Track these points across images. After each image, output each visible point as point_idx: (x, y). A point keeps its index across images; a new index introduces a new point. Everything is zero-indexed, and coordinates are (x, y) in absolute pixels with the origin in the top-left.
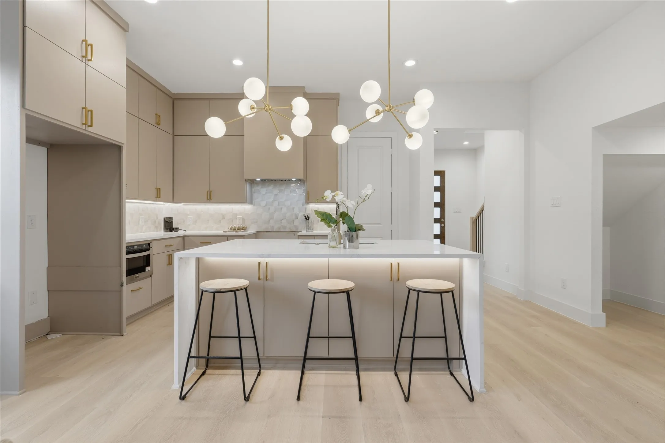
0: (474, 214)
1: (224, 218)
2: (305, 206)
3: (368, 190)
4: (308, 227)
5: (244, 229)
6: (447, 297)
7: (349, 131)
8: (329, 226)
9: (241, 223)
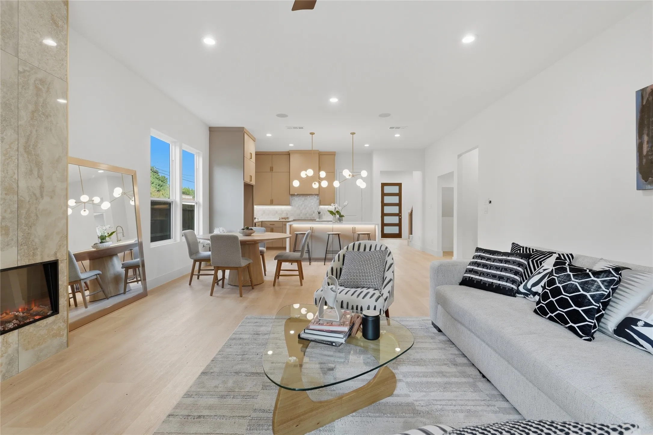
1: (277, 213)
2: (317, 207)
3: (346, 203)
4: (319, 218)
5: (288, 218)
7: (340, 183)
8: (333, 216)
9: (286, 215)
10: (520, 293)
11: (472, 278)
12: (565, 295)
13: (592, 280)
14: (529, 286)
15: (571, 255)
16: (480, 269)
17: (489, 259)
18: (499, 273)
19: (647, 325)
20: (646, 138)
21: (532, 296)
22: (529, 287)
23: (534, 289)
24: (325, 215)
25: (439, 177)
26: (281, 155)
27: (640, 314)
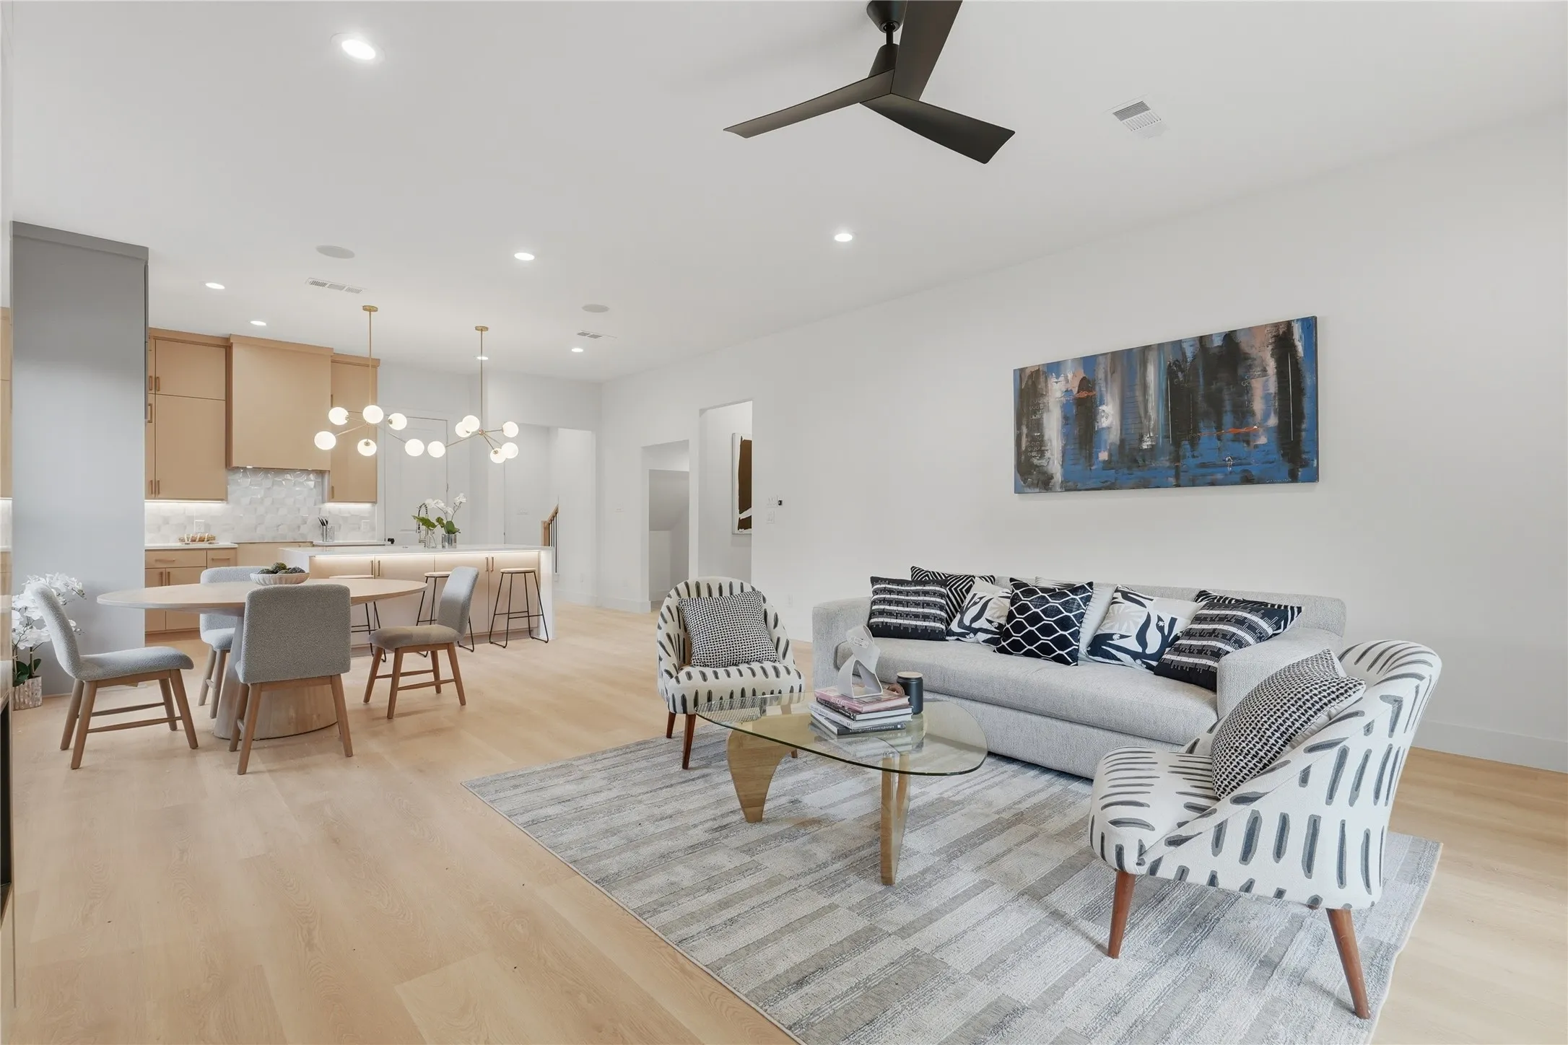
0: (547, 518)
2: (318, 506)
3: (462, 498)
4: (325, 535)
5: (211, 539)
6: (530, 577)
7: (446, 447)
9: (204, 531)
10: (953, 634)
11: (887, 623)
12: (1048, 620)
13: (1072, 599)
14: (967, 621)
15: (992, 576)
16: (894, 608)
17: (899, 592)
18: (921, 610)
19: (1122, 637)
20: (1025, 430)
21: (972, 635)
22: (968, 624)
23: (975, 625)
24: (340, 528)
25: (644, 448)
26: (193, 343)
27: (1111, 627)
